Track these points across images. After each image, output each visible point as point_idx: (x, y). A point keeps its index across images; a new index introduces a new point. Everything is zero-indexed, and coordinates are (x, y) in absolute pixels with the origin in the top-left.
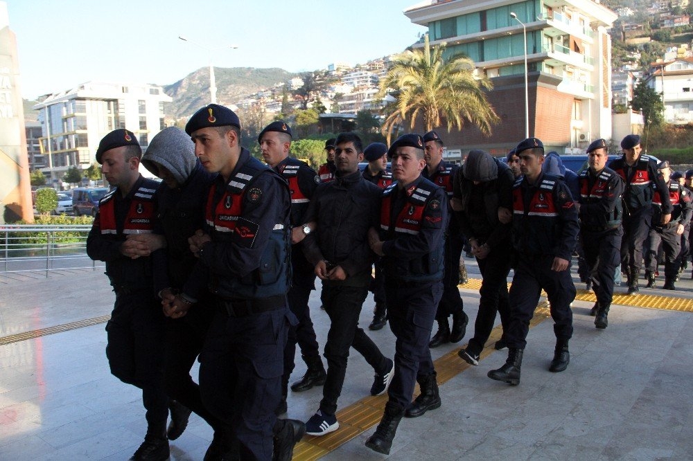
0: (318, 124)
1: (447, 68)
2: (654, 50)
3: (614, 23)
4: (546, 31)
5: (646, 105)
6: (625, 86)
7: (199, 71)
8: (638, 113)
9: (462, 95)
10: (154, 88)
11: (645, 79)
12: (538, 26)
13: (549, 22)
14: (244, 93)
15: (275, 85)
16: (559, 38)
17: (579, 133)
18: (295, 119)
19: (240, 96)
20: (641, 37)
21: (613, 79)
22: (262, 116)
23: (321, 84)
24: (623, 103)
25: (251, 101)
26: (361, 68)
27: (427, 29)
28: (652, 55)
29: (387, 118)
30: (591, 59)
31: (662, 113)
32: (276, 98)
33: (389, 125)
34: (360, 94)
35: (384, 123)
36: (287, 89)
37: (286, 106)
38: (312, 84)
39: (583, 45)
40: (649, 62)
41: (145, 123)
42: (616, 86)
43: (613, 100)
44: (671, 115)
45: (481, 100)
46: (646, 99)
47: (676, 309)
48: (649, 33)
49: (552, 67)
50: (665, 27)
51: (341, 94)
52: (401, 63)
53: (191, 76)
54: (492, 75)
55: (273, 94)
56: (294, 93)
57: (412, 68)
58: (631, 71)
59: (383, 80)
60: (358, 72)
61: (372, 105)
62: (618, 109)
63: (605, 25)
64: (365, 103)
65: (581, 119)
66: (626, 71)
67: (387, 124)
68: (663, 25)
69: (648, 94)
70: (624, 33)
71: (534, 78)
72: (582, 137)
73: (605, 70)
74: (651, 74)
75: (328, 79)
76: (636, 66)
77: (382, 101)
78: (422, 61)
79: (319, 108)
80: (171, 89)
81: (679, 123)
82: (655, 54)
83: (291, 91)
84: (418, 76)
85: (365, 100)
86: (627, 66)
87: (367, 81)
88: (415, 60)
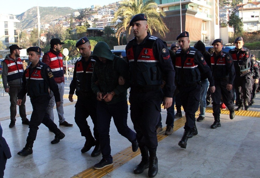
0: (86, 33)
1: (145, 7)
5: (235, 23)
6: (225, 15)
7: (32, 8)
8: (231, 27)
9: (152, 19)
10: (11, 16)
11: (234, 12)
14: (53, 18)
15: (67, 15)
17: (205, 36)
18: (76, 30)
19: (51, 20)
21: (220, 12)
22: (61, 29)
23: (88, 14)
24: (224, 23)
25: (56, 22)
26: (106, 7)
28: (237, 1)
29: (118, 30)
30: (210, 3)
31: (242, 27)
32: (67, 21)
33: (119, 33)
34: (106, 19)
35: (117, 32)
36: (72, 17)
37: (72, 24)
38: (84, 14)
40: (236, 4)
41: (7, 32)
42: (221, 15)
43: (220, 21)
44: (246, 28)
45: (161, 22)
46: (235, 21)
47: (250, 116)
49: (193, 7)
51: (97, 19)
52: (124, 5)
53: (29, 11)
54: (166, 10)
55: (66, 19)
56: (76, 18)
57: (129, 7)
58: (228, 8)
59: (116, 12)
60: (105, 9)
61: (111, 24)
62: (222, 25)
64: (108, 23)
66: (226, 8)
67: (118, 32)
69: (235, 19)
71: (185, 11)
72: (206, 38)
73: (216, 8)
74: (237, 10)
75: (91, 12)
76: (230, 6)
77: (115, 22)
78: (134, 4)
79: (87, 25)
80: (20, 17)
81: (250, 31)
83: (74, 18)
84: (132, 11)
85: (108, 22)
86: (226, 6)
87: (109, 13)
88: (130, 4)
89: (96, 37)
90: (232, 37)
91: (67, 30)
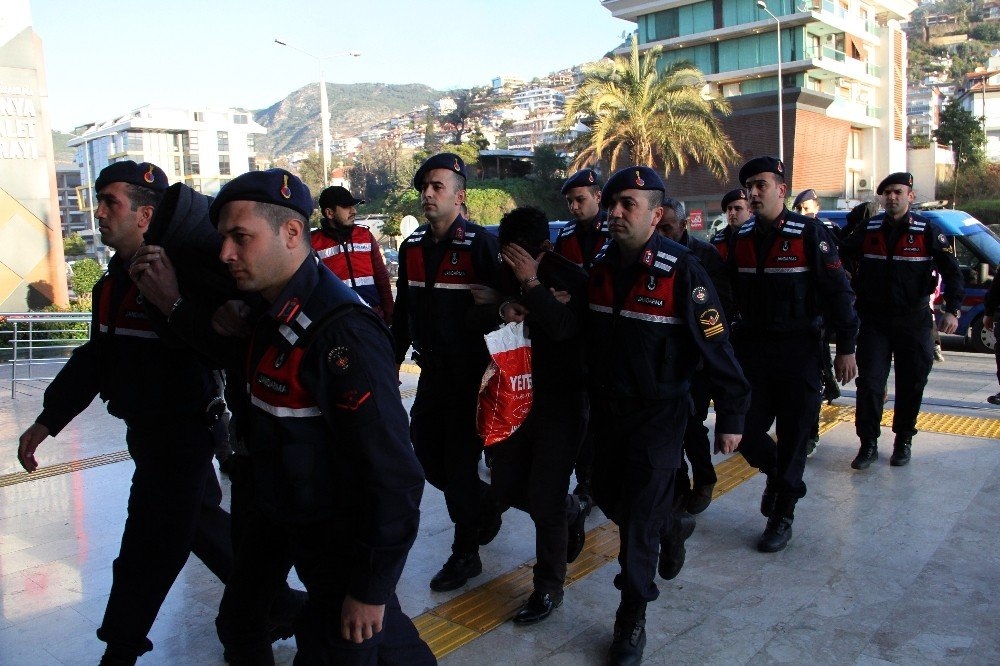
0: (477, 166)
1: (664, 84)
2: (973, 54)
3: (913, 14)
4: (810, 27)
5: (958, 136)
6: (927, 108)
7: (305, 88)
8: (946, 148)
9: (684, 122)
10: (238, 113)
11: (957, 97)
12: (798, 20)
13: (815, 15)
14: (370, 120)
15: (416, 109)
16: (829, 38)
17: (857, 178)
19: (364, 125)
20: (953, 34)
21: (910, 97)
22: (395, 154)
23: (481, 107)
24: (925, 133)
25: (380, 132)
26: (539, 83)
27: (635, 26)
28: (969, 61)
29: (576, 156)
30: (877, 68)
31: (982, 148)
32: (416, 127)
34: (538, 122)
35: (572, 164)
36: (432, 115)
37: (431, 139)
38: (468, 107)
39: (865, 47)
40: (964, 72)
41: (227, 164)
42: (916, 109)
43: (909, 129)
44: (995, 151)
45: (713, 131)
46: (958, 128)
48: (965, 28)
49: (819, 81)
50: (991, 18)
51: (511, 122)
52: (597, 77)
53: (294, 97)
54: (731, 92)
55: (413, 122)
56: (443, 120)
57: (612, 84)
58: (937, 86)
59: (570, 102)
60: (536, 90)
61: (555, 138)
62: (916, 142)
63: (899, 18)
64: (546, 134)
65: (861, 157)
66: (930, 86)
67: (576, 165)
68: (987, 16)
69: (961, 120)
70: (927, 29)
71: (793, 96)
72: (863, 183)
73: (898, 85)
74: (966, 90)
75: (493, 99)
76: (944, 78)
77: (570, 132)
78: (628, 73)
79: (478, 142)
80: (265, 115)
82: (974, 60)
83: (439, 118)
84: (621, 95)
85: (545, 131)
86: (932, 79)
87: (548, 103)
88: (617, 72)
89: (510, 181)
90: (948, 179)
91: (416, 157)
